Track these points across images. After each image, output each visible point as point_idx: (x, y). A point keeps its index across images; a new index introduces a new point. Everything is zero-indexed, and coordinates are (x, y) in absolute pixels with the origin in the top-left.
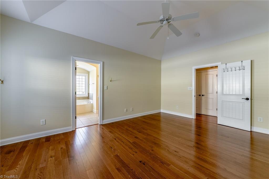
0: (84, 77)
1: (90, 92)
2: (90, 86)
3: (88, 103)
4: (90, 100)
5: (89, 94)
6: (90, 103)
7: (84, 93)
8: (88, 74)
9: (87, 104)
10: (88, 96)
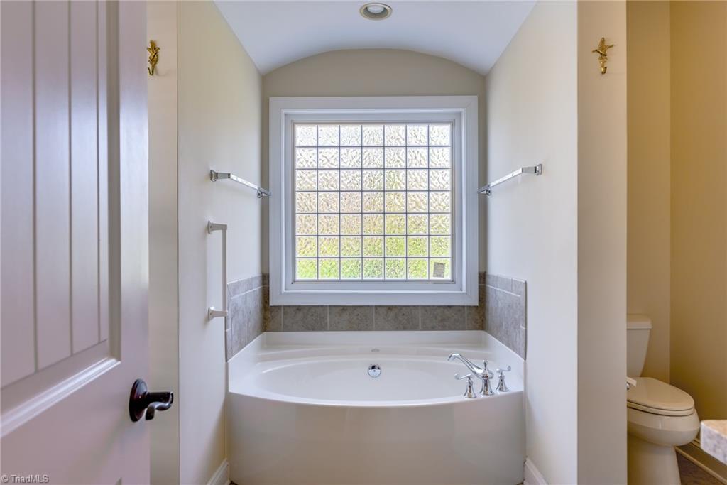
0: (446, 129)
1: (498, 267)
2: (495, 203)
3: (478, 384)
4: (501, 356)
5: (483, 277)
6: (494, 384)
7: (447, 276)
8: (473, 100)
9: (463, 398)
10: (474, 302)
